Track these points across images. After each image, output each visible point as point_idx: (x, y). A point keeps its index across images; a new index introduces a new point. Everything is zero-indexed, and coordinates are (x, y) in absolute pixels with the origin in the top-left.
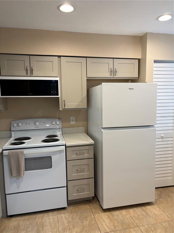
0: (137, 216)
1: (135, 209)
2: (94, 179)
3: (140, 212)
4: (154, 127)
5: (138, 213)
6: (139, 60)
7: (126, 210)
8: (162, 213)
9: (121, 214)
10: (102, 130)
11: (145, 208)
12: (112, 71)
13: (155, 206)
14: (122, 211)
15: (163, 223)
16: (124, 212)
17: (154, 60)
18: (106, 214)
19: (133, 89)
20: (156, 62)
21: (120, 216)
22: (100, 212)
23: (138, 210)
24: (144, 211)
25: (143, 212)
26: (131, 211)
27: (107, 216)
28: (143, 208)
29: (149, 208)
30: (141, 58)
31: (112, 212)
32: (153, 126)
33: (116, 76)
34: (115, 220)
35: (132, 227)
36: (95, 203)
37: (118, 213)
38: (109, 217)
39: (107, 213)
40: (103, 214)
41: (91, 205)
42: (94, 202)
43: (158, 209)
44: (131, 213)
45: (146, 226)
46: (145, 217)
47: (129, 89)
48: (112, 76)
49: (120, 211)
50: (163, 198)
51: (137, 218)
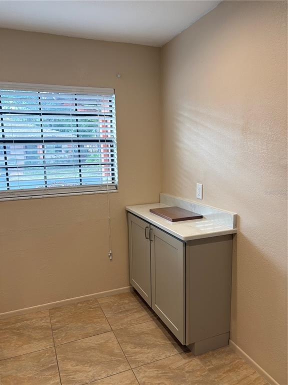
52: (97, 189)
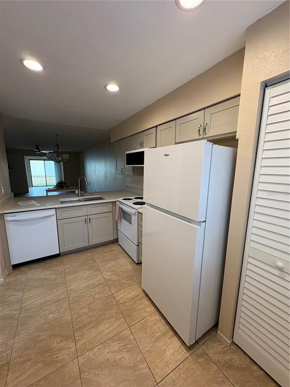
3: (158, 328)
5: (157, 326)
24: (164, 335)
25: (160, 333)
33: (206, 136)
45: (133, 338)
46: (151, 336)
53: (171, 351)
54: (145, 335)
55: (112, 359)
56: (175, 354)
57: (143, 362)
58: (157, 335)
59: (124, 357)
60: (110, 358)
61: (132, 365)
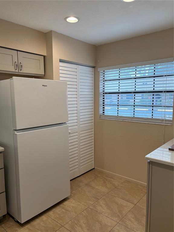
0: (58, 216)
1: (54, 210)
2: (5, 192)
3: (59, 211)
4: (67, 124)
5: (58, 212)
6: (44, 57)
7: (45, 215)
8: (79, 203)
9: (43, 221)
10: (16, 133)
11: (63, 205)
12: (17, 65)
13: (71, 200)
14: (42, 217)
15: (82, 213)
16: (44, 217)
17: (60, 59)
18: (26, 228)
19: (47, 86)
20: (61, 61)
21: (42, 224)
22: (17, 229)
23: (58, 210)
24: (63, 208)
25: (63, 210)
26: (51, 213)
27: (27, 230)
28: (61, 205)
29: (66, 203)
30: (46, 55)
31: (32, 223)
32: (65, 123)
33: (21, 71)
34: (38, 229)
35: (58, 229)
36: (8, 221)
37: (39, 221)
38: (29, 229)
39: (26, 226)
40: (22, 229)
41: (3, 225)
42: (6, 221)
43: (74, 201)
44: (51, 216)
45: (70, 222)
46: (66, 214)
47: (43, 85)
48: (17, 71)
49: (40, 218)
50: (74, 189)
51: (59, 218)
52: (158, 121)
53: (72, 204)
54: (66, 216)
55: (86, 228)
56: (73, 203)
57: (82, 214)
58: (64, 211)
59: (83, 223)
60: (86, 229)
61: (85, 218)
